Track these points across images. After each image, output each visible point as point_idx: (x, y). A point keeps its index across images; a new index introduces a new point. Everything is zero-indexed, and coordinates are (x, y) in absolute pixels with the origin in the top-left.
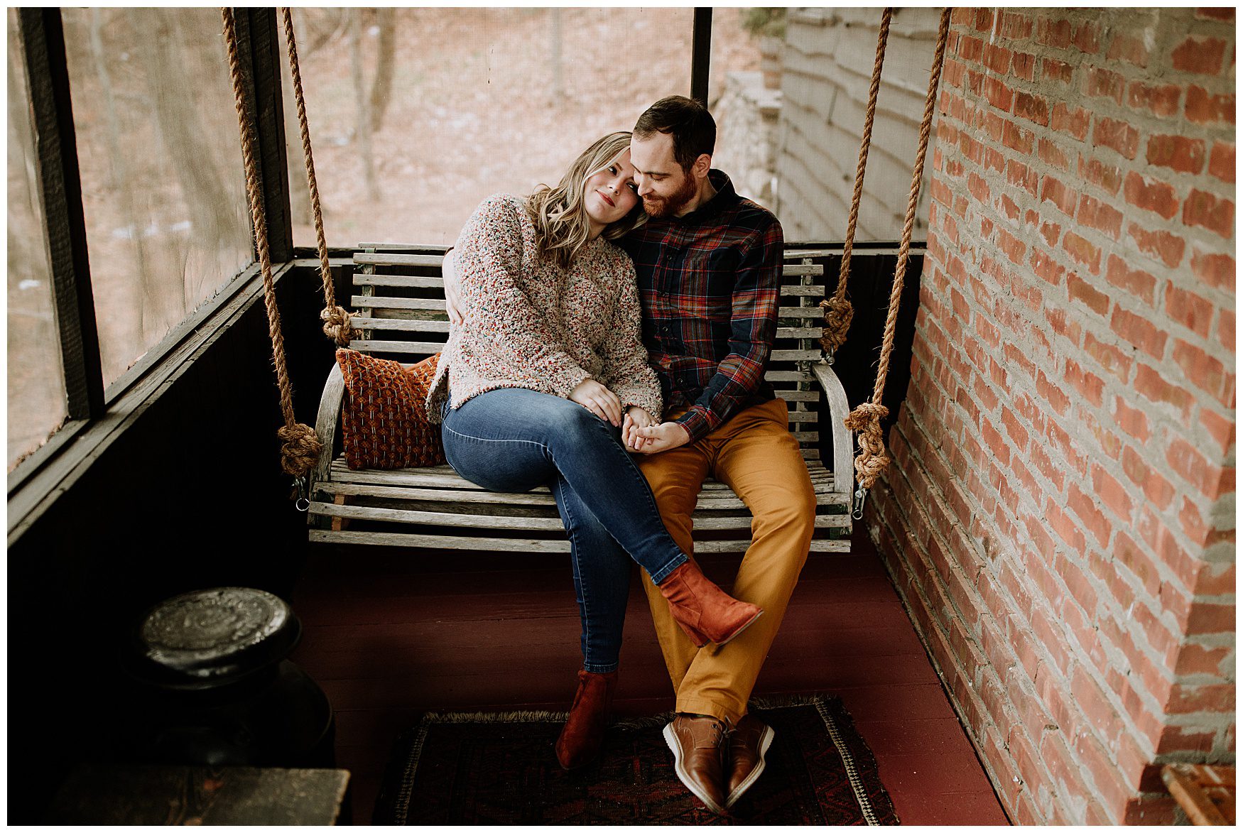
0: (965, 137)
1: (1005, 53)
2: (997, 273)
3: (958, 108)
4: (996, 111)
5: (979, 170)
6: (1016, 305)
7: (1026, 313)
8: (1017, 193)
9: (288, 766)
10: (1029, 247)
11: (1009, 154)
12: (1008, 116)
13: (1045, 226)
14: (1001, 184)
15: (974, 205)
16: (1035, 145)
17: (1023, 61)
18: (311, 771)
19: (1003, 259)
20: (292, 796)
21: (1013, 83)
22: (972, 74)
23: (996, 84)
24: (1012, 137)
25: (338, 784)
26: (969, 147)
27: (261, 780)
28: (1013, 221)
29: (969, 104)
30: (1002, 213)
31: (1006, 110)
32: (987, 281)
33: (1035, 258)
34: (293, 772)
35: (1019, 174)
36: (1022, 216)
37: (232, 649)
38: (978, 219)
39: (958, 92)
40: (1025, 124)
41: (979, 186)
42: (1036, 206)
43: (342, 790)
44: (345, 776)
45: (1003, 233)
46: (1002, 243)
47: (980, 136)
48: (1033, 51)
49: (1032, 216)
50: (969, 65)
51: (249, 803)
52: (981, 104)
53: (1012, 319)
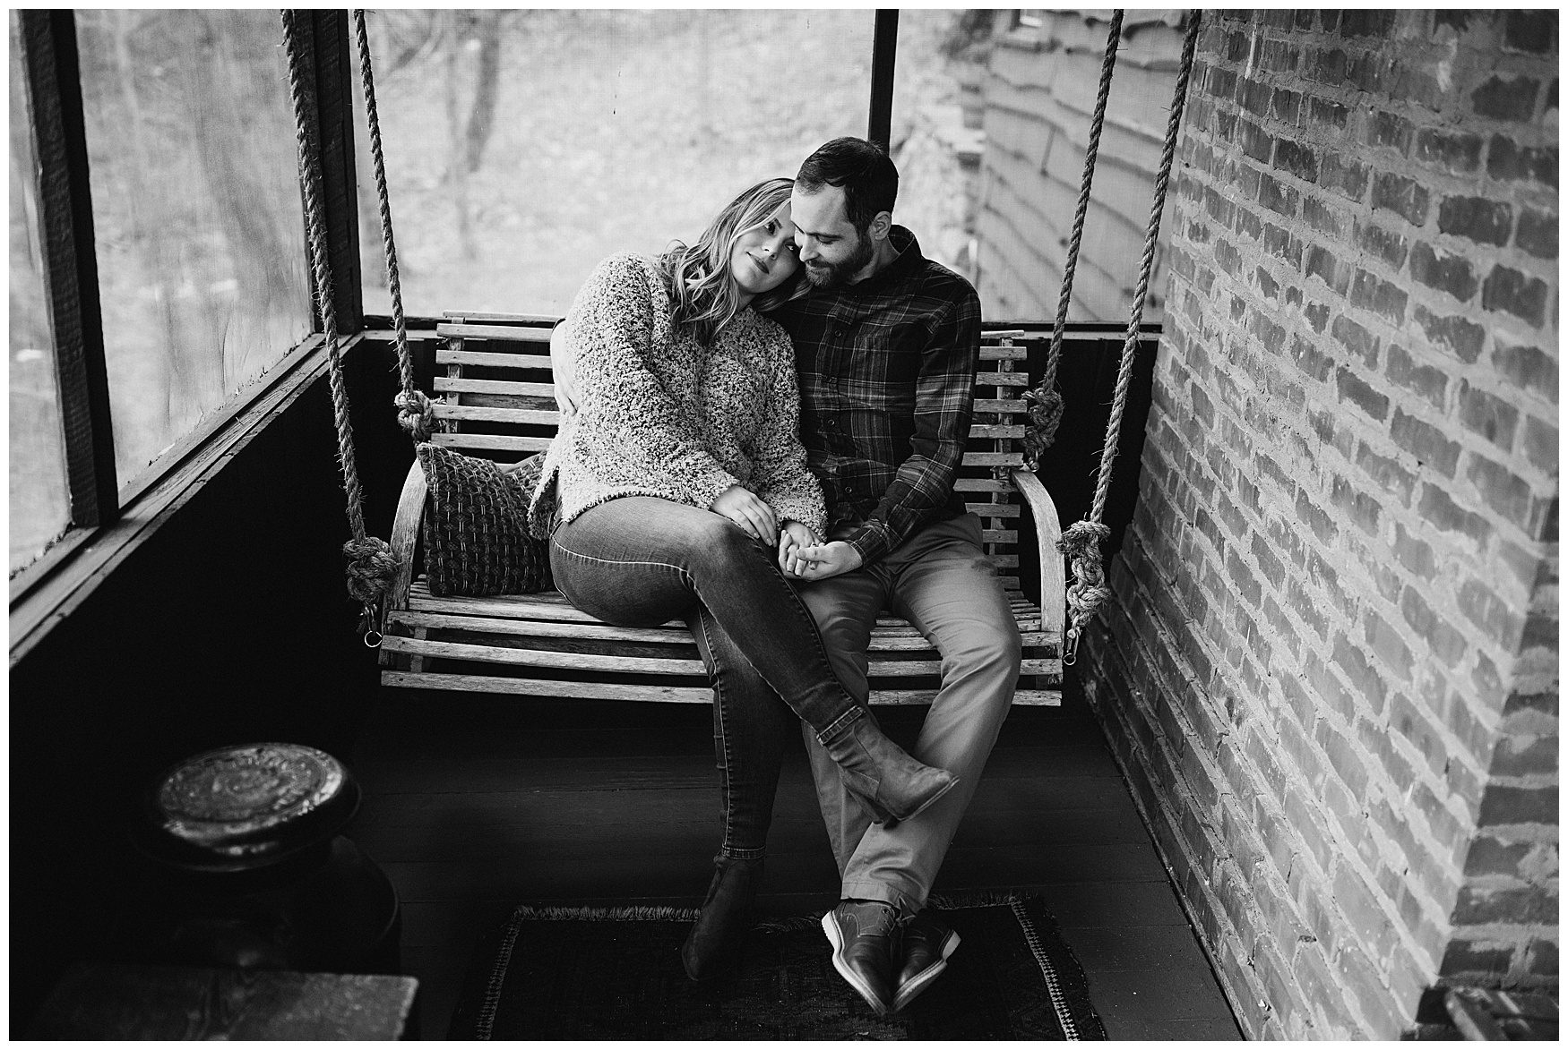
0: (1212, 194)
1: (1264, 89)
2: (1250, 365)
3: (1205, 158)
4: (1251, 162)
5: (1230, 236)
6: (1271, 405)
7: (1285, 416)
8: (1277, 266)
9: (340, 971)
10: (1289, 332)
11: (1268, 216)
12: (1267, 168)
13: (1311, 307)
14: (1255, 254)
15: (1222, 279)
16: (1300, 206)
17: (1286, 101)
18: (369, 978)
19: (1256, 347)
20: (344, 1009)
21: (1274, 128)
22: (1222, 115)
23: (1252, 129)
24: (1271, 193)
25: (403, 995)
26: (1217, 205)
27: (305, 988)
28: (1270, 300)
29: (1218, 153)
30: (1258, 292)
31: (1264, 161)
32: (1237, 374)
33: (1297, 348)
34: (346, 978)
35: (1279, 241)
36: (1282, 294)
37: (272, 822)
38: (1227, 297)
39: (1205, 137)
40: (1285, 178)
41: (1228, 255)
42: (1300, 282)
43: (407, 1002)
44: (412, 984)
45: (1258, 316)
46: (1256, 328)
47: (1231, 193)
48: (1297, 87)
49: (1294, 295)
50: (1219, 103)
51: (289, 1016)
52: (1232, 153)
53: (1268, 424)
